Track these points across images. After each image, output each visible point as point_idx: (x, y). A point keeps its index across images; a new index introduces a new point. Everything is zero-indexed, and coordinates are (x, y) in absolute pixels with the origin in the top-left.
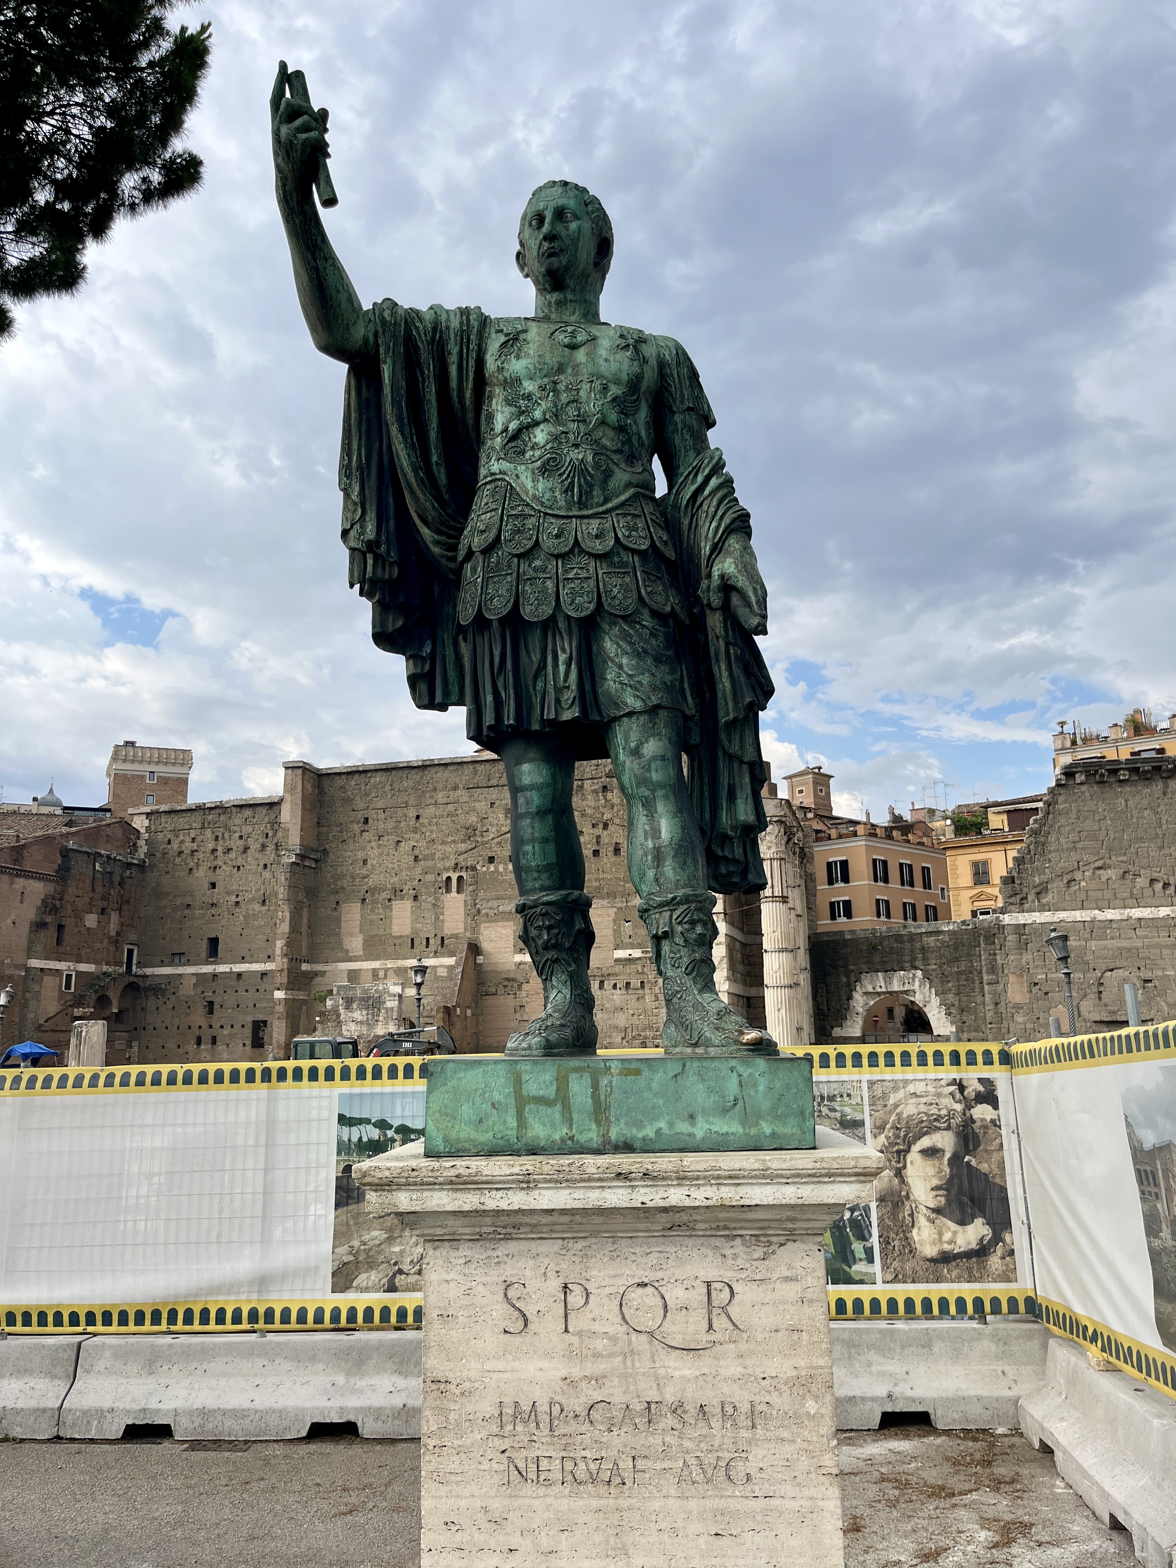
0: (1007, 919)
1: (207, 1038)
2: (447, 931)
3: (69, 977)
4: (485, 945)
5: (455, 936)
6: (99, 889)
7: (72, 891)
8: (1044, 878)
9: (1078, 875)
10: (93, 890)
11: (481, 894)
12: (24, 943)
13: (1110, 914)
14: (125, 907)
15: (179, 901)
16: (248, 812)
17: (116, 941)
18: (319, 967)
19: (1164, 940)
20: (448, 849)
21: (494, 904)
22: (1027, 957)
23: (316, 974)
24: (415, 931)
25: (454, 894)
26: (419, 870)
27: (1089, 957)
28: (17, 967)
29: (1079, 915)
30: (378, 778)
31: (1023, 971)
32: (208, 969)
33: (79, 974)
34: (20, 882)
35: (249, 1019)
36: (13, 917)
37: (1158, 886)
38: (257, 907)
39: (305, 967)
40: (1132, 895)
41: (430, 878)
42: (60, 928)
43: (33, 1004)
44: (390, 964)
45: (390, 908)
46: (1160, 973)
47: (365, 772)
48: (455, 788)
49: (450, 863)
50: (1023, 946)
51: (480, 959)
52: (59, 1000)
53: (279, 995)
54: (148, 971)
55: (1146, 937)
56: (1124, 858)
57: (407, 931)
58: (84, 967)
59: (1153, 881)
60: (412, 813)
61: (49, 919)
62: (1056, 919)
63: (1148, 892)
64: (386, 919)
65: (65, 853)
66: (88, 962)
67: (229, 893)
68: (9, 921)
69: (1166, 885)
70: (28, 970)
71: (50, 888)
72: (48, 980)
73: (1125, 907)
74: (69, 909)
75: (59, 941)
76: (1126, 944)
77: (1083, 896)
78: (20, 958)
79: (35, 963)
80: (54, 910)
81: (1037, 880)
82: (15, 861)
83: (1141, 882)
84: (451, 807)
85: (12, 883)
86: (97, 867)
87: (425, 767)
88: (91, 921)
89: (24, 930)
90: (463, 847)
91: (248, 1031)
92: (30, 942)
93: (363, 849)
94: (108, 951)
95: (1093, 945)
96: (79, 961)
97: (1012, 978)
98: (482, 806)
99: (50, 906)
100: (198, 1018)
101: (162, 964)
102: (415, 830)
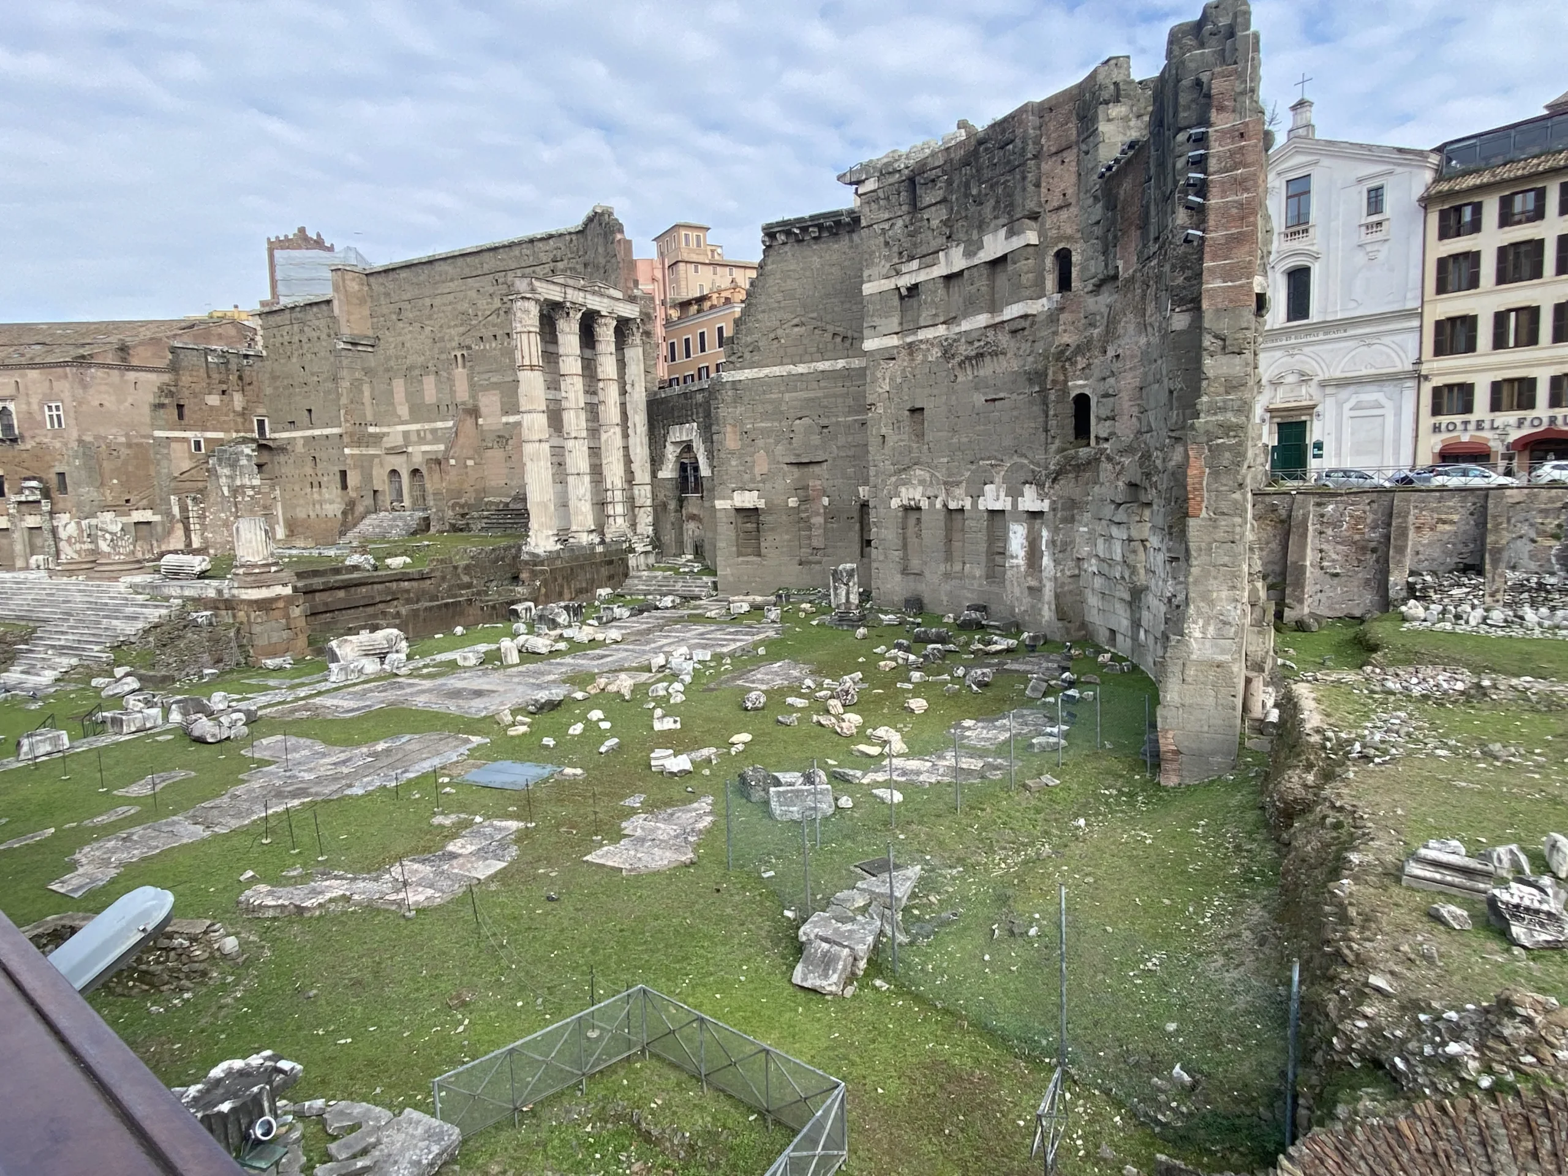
0: (727, 376)
1: (315, 484)
2: (459, 400)
3: (198, 444)
4: (483, 410)
5: (463, 403)
6: (216, 376)
7: (185, 379)
8: (756, 336)
9: (780, 332)
10: (209, 377)
11: (477, 368)
12: (148, 420)
13: (801, 369)
14: (247, 388)
15: (286, 382)
16: (315, 309)
17: (244, 414)
18: (385, 430)
19: (840, 390)
20: (453, 332)
21: (486, 376)
22: (740, 409)
23: (384, 435)
24: (439, 400)
25: (460, 370)
26: (436, 351)
27: (784, 408)
28: (144, 437)
29: (777, 371)
30: (404, 274)
31: (738, 422)
32: (309, 433)
33: (206, 440)
34: (132, 376)
35: (337, 469)
36: (130, 400)
38: (330, 385)
39: (371, 429)
40: (819, 351)
41: (444, 357)
42: (180, 407)
43: (164, 463)
44: (427, 426)
45: (421, 381)
46: (834, 420)
47: (393, 269)
48: (452, 280)
49: (455, 344)
50: (737, 399)
51: (480, 421)
52: (191, 458)
53: (347, 451)
54: (276, 435)
55: (825, 388)
56: (814, 315)
57: (434, 400)
58: (210, 435)
59: (835, 335)
60: (428, 302)
61: (166, 401)
62: (761, 375)
63: (830, 346)
64: (421, 391)
65: (173, 350)
66: (215, 430)
67: (313, 374)
68: (127, 404)
69: (844, 338)
70: (154, 439)
71: (166, 378)
72: (173, 445)
73: (813, 361)
74: (186, 393)
75: (181, 416)
76: (811, 395)
77: (782, 352)
78: (146, 430)
79: (158, 433)
80: (171, 394)
81: (749, 339)
82: (124, 359)
83: (828, 336)
84: (451, 297)
85: (122, 376)
86: (210, 359)
87: (431, 262)
88: (213, 400)
89: (146, 410)
90: (462, 329)
91: (338, 477)
92: (152, 418)
93: (400, 334)
94: (236, 423)
95: (787, 396)
96: (205, 429)
97: (729, 429)
98: (473, 294)
99: (165, 391)
100: (309, 470)
101: (284, 430)
102: (430, 317)
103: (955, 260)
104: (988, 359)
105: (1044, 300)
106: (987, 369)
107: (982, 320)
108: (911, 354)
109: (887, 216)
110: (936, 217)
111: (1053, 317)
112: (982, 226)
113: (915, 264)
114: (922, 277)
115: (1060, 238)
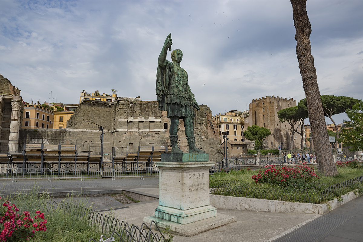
0: (67, 129)
8: (76, 122)
9: (83, 122)
13: (88, 130)
22: (70, 138)
27: (83, 139)
29: (82, 130)
37: (97, 126)
40: (92, 127)
46: (95, 142)
50: (70, 135)
55: (94, 135)
59: (97, 125)
62: (77, 131)
63: (95, 127)
73: (91, 129)
76: (90, 136)
77: (83, 126)
83: (94, 125)
95: (84, 136)
97: (67, 142)
103: (142, 119)
104: (150, 137)
105: (162, 130)
106: (149, 138)
107: (148, 130)
108: (131, 133)
109: (126, 108)
110: (138, 111)
111: (164, 133)
112: (149, 115)
113: (132, 118)
114: (134, 120)
115: (166, 121)
